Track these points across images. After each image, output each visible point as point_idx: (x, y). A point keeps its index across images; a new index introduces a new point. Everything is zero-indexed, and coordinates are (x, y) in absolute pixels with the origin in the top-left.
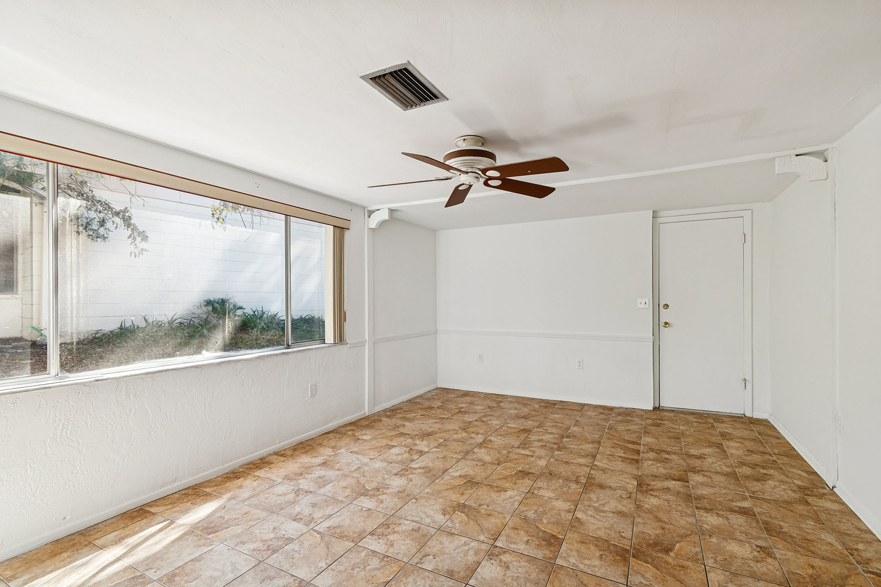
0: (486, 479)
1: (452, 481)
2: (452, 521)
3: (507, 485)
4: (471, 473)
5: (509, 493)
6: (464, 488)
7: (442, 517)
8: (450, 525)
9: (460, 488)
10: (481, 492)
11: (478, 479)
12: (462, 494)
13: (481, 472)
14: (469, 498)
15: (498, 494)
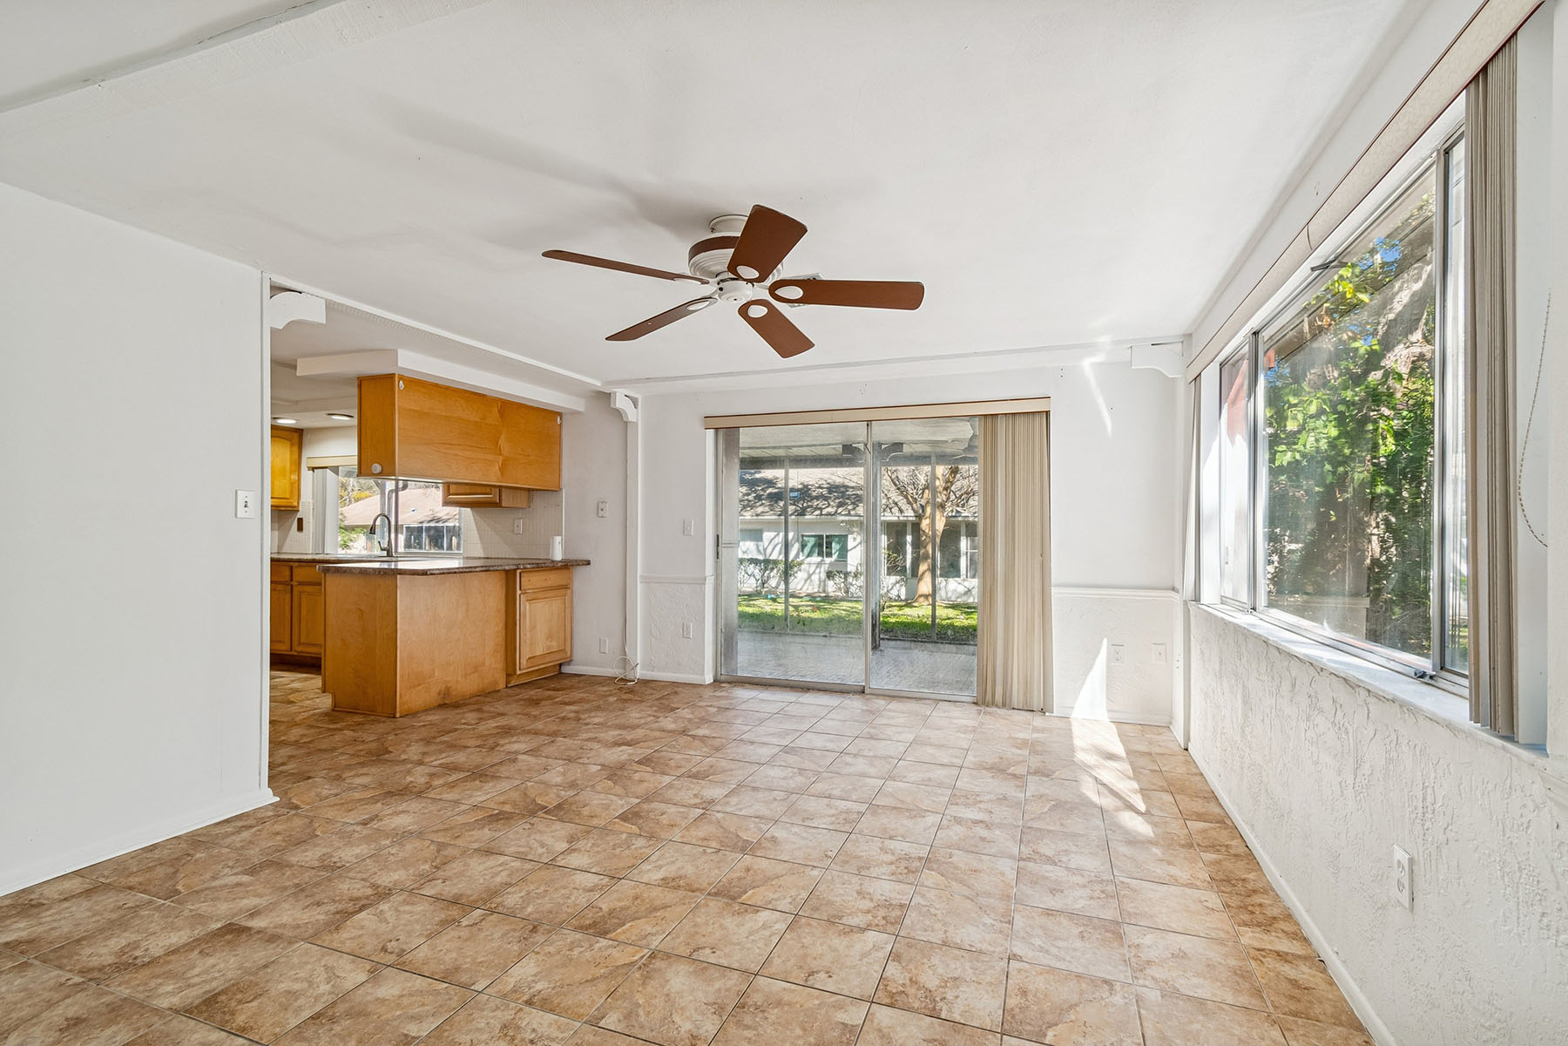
0: (697, 907)
1: (771, 896)
2: (760, 829)
3: (656, 893)
4: (730, 922)
5: (657, 876)
6: (745, 882)
7: (775, 834)
8: (762, 826)
9: (753, 881)
10: (713, 874)
11: (715, 905)
12: (748, 870)
13: (707, 923)
14: (734, 866)
15: (680, 873)
